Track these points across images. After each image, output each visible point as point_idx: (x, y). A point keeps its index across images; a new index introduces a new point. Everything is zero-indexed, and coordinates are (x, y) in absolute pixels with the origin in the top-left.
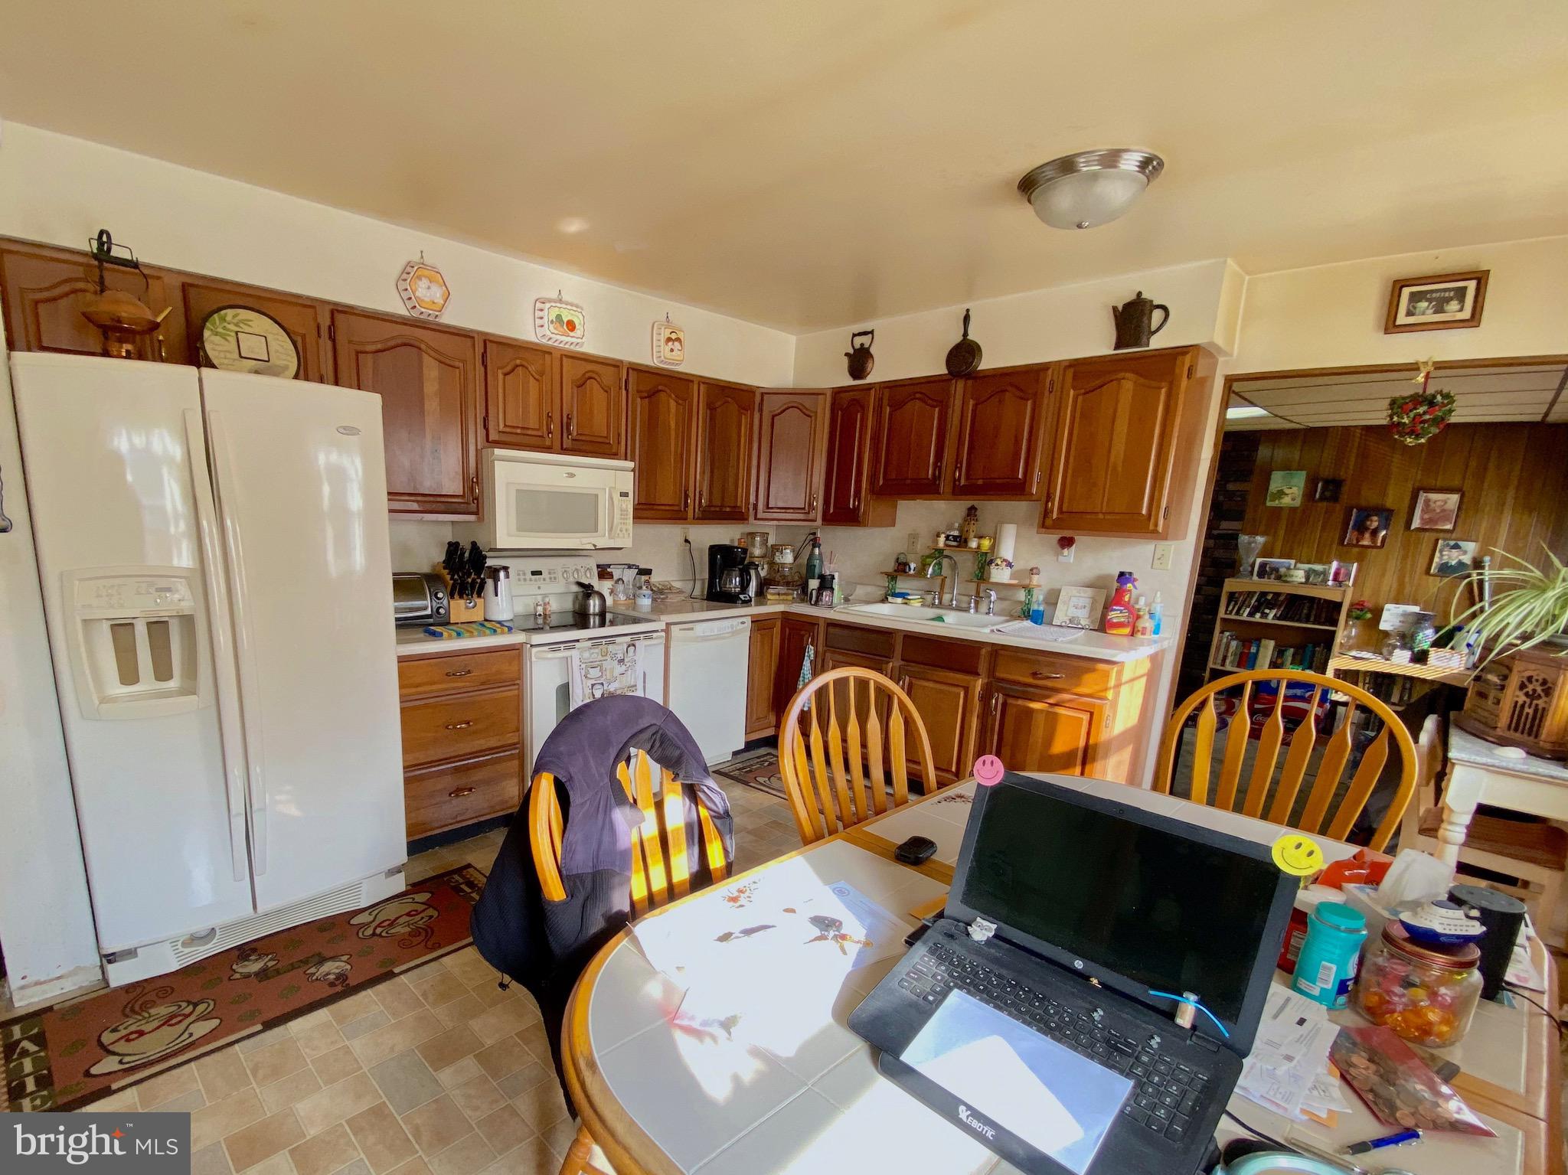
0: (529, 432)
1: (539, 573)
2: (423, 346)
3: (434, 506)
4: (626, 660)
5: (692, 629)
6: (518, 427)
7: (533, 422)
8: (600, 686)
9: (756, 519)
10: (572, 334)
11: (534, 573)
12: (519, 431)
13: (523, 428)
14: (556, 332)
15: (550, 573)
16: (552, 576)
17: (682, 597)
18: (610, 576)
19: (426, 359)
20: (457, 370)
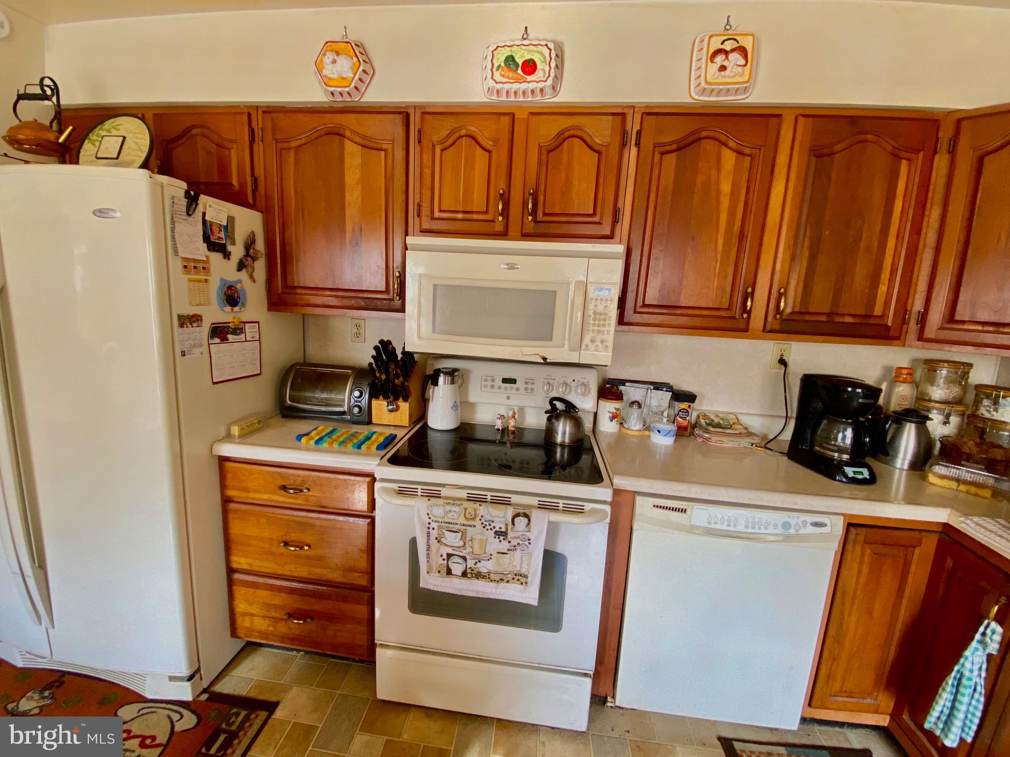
0: (475, 216)
1: (513, 381)
2: (348, 134)
3: (353, 302)
4: (510, 534)
5: (683, 511)
6: (457, 212)
7: (478, 202)
8: (460, 560)
9: (920, 338)
10: (529, 78)
11: (505, 381)
12: (460, 216)
13: (464, 212)
14: (505, 80)
15: (527, 383)
16: (530, 386)
17: (745, 442)
18: (619, 397)
19: (349, 147)
20: (383, 153)
